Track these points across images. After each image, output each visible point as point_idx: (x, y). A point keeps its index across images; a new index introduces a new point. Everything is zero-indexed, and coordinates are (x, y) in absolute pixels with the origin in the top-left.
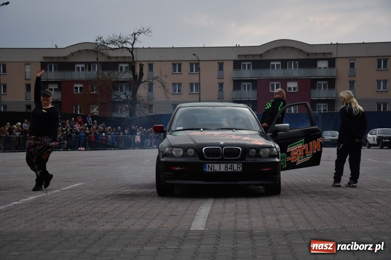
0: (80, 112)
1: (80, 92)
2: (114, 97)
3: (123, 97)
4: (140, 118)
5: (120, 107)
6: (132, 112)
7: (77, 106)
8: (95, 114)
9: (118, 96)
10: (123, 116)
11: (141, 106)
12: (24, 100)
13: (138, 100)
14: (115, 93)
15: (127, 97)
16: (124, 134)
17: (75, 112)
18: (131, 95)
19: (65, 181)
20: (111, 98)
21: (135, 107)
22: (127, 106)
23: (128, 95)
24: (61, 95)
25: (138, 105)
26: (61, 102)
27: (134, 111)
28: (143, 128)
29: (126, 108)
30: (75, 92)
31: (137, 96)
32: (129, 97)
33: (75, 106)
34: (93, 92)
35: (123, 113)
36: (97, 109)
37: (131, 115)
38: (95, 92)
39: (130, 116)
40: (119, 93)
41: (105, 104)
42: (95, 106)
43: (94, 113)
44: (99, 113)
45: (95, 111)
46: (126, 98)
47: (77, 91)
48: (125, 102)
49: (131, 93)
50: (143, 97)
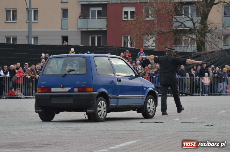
0: (131, 45)
1: (131, 18)
2: (176, 24)
3: (189, 24)
4: (212, 52)
5: (184, 38)
6: (201, 46)
7: (127, 37)
8: (150, 48)
9: (182, 23)
10: (188, 51)
11: (214, 36)
12: (60, 30)
13: (209, 28)
14: (178, 19)
15: (194, 24)
16: (191, 75)
17: (124, 45)
18: (199, 21)
19: (113, 138)
20: (172, 26)
21: (204, 38)
22: (194, 37)
23: (195, 21)
24: (106, 23)
25: (209, 35)
26: (105, 32)
27: (203, 44)
28: (216, 67)
29: (192, 39)
30: (125, 18)
31: (208, 23)
32: (197, 25)
33: (124, 37)
34: (148, 17)
35: (188, 47)
36: (153, 41)
37: (199, 48)
38: (150, 18)
39: (197, 50)
40: (182, 19)
41: (164, 33)
42: (150, 36)
43: (149, 46)
44: (156, 46)
45: (150, 44)
46: (192, 25)
47: (127, 17)
48: (191, 31)
49: (200, 18)
50: (216, 24)
